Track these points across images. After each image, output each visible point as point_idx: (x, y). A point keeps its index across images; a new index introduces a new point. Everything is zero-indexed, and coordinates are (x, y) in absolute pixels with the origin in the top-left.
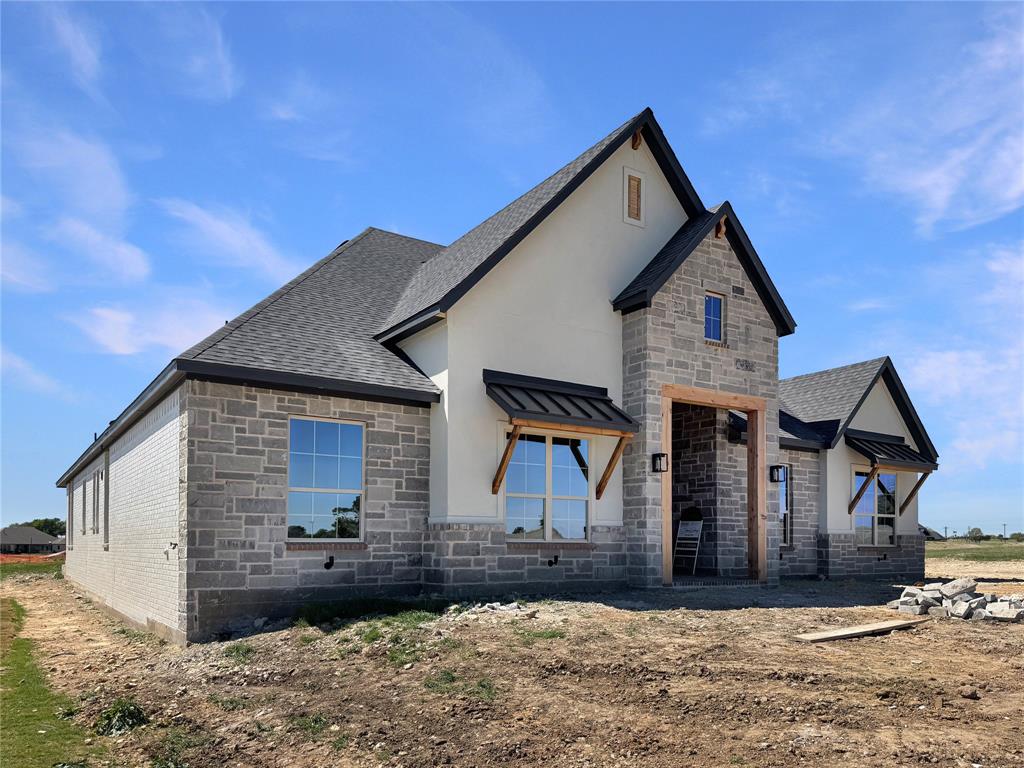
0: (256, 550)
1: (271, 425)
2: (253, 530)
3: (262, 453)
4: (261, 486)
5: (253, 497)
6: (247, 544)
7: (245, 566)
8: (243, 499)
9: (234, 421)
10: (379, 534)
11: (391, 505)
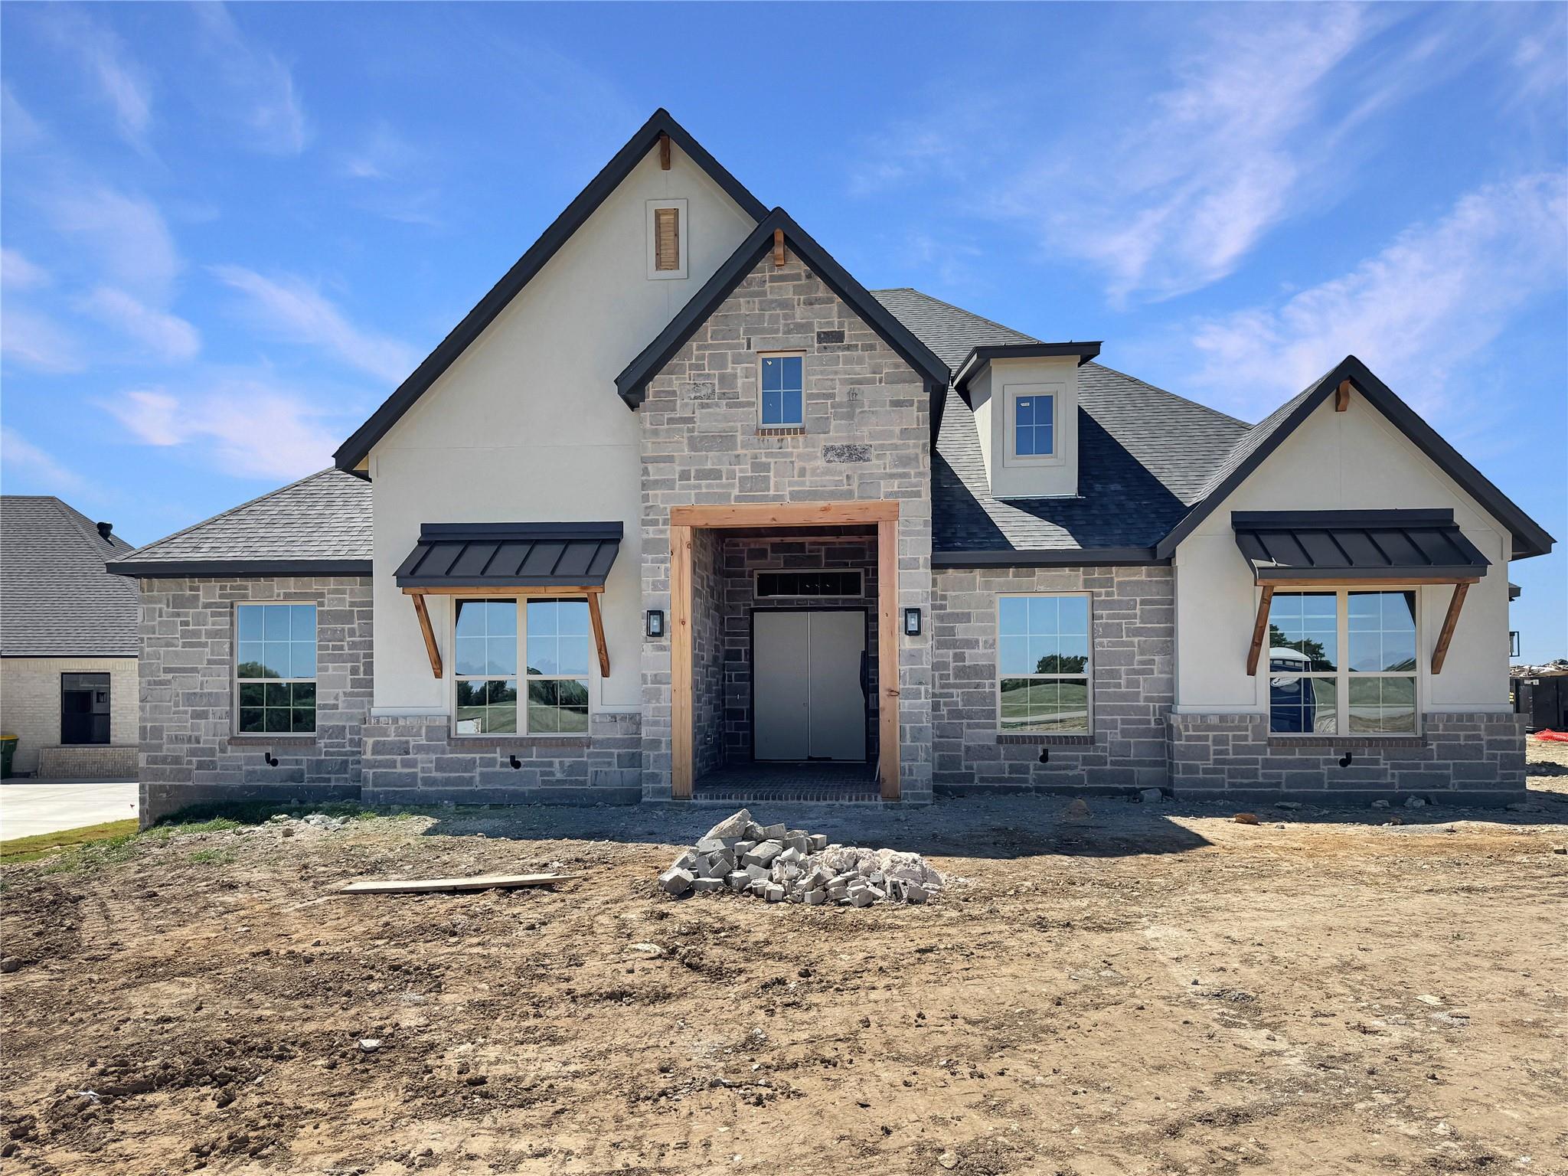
0: (201, 745)
1: (213, 615)
2: (199, 724)
3: (205, 645)
4: (206, 678)
5: (198, 690)
6: (193, 738)
7: (191, 761)
8: (188, 693)
9: (178, 615)
10: (330, 728)
11: (345, 693)
